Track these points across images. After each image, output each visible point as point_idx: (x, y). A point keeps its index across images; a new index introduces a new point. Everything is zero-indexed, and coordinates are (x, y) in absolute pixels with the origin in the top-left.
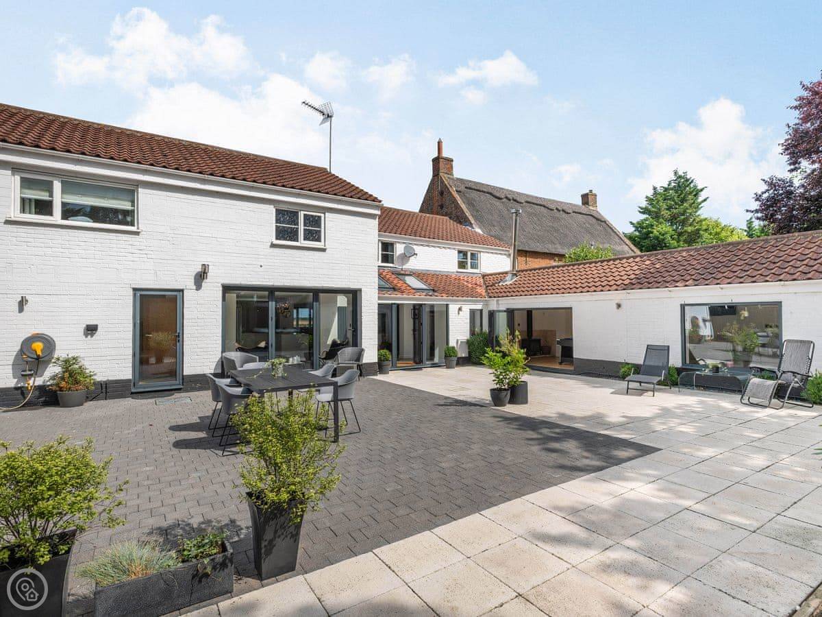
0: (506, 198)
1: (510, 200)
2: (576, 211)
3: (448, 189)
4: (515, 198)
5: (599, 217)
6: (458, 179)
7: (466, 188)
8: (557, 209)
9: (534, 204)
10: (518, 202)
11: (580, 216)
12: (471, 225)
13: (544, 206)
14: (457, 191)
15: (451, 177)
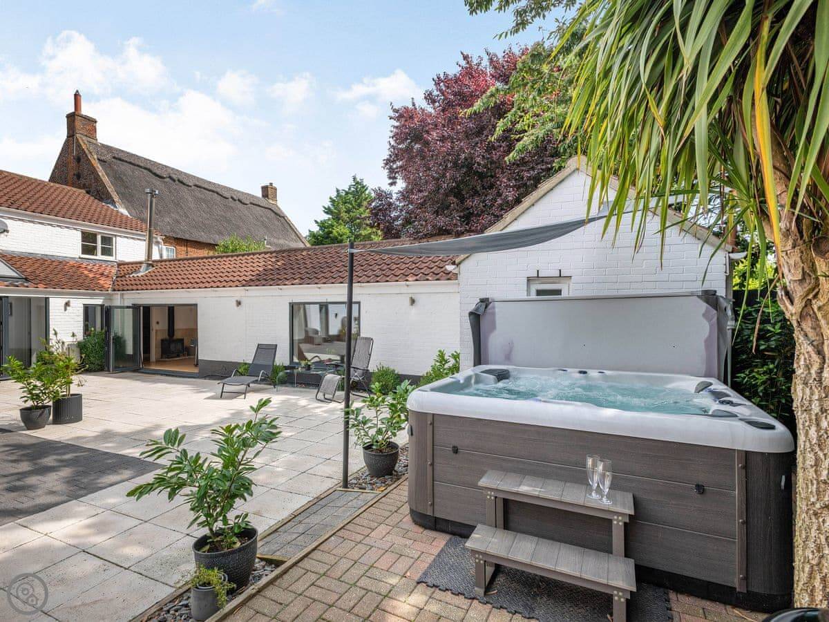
0: (170, 177)
1: (174, 181)
2: (254, 202)
3: (86, 156)
4: (181, 179)
5: (278, 212)
6: (103, 146)
7: (114, 158)
8: (232, 198)
9: (205, 189)
10: (184, 184)
11: (258, 208)
12: (113, 203)
13: (218, 193)
14: (98, 159)
15: (94, 142)
